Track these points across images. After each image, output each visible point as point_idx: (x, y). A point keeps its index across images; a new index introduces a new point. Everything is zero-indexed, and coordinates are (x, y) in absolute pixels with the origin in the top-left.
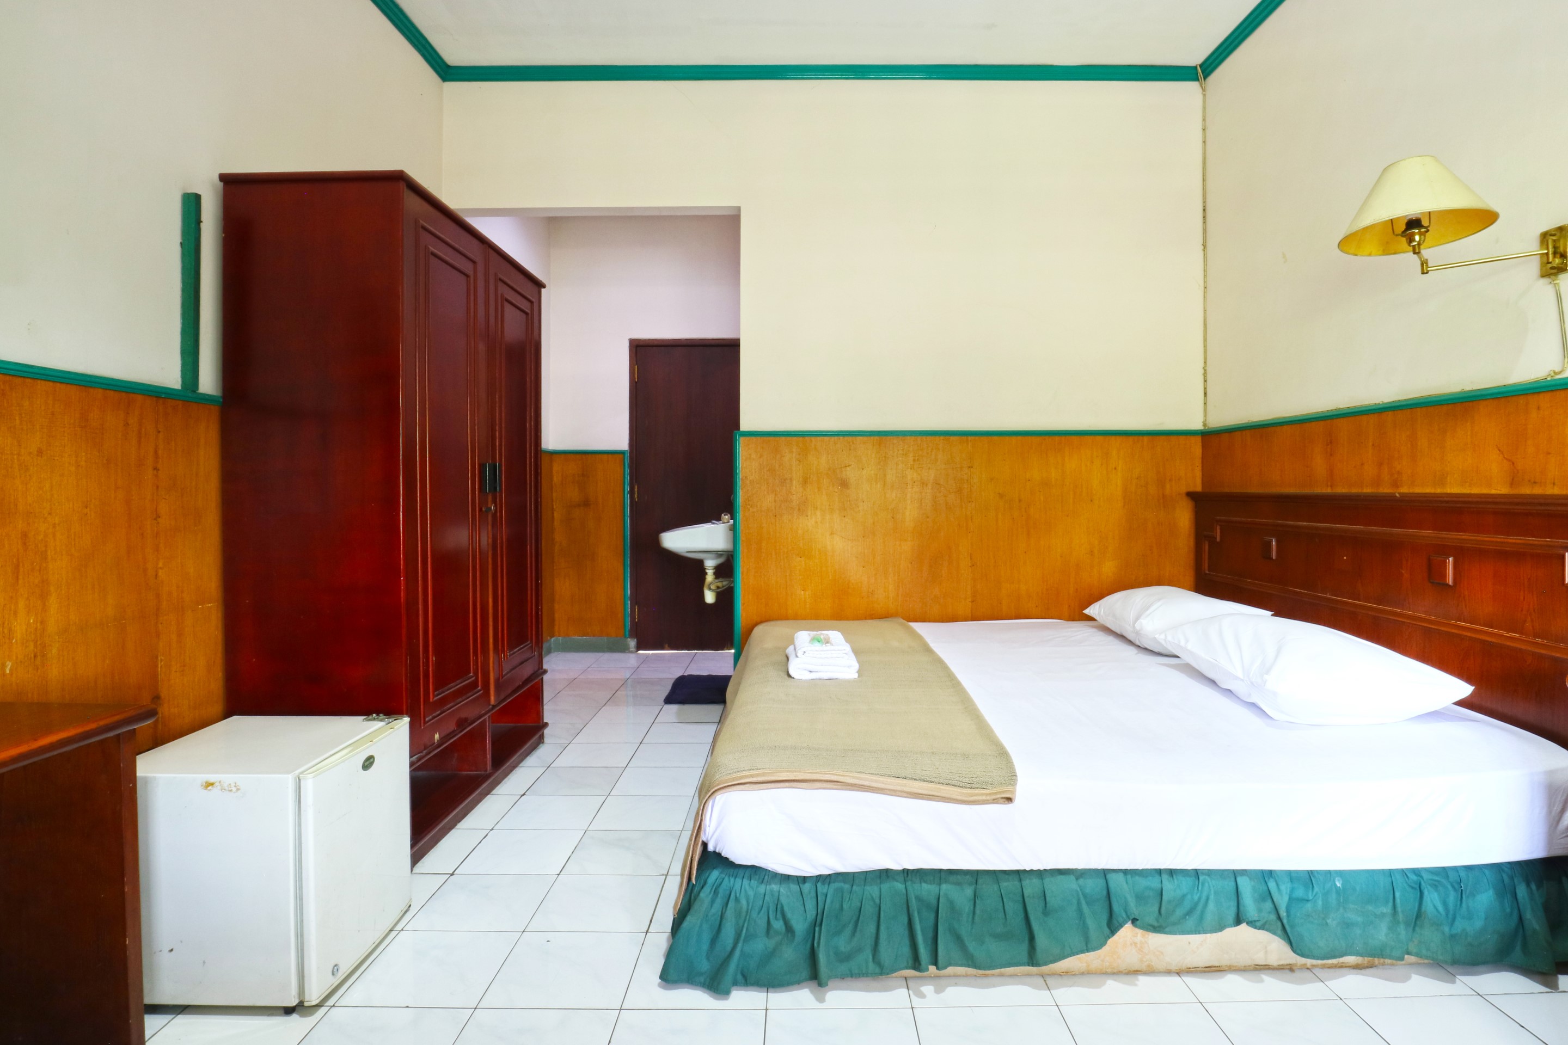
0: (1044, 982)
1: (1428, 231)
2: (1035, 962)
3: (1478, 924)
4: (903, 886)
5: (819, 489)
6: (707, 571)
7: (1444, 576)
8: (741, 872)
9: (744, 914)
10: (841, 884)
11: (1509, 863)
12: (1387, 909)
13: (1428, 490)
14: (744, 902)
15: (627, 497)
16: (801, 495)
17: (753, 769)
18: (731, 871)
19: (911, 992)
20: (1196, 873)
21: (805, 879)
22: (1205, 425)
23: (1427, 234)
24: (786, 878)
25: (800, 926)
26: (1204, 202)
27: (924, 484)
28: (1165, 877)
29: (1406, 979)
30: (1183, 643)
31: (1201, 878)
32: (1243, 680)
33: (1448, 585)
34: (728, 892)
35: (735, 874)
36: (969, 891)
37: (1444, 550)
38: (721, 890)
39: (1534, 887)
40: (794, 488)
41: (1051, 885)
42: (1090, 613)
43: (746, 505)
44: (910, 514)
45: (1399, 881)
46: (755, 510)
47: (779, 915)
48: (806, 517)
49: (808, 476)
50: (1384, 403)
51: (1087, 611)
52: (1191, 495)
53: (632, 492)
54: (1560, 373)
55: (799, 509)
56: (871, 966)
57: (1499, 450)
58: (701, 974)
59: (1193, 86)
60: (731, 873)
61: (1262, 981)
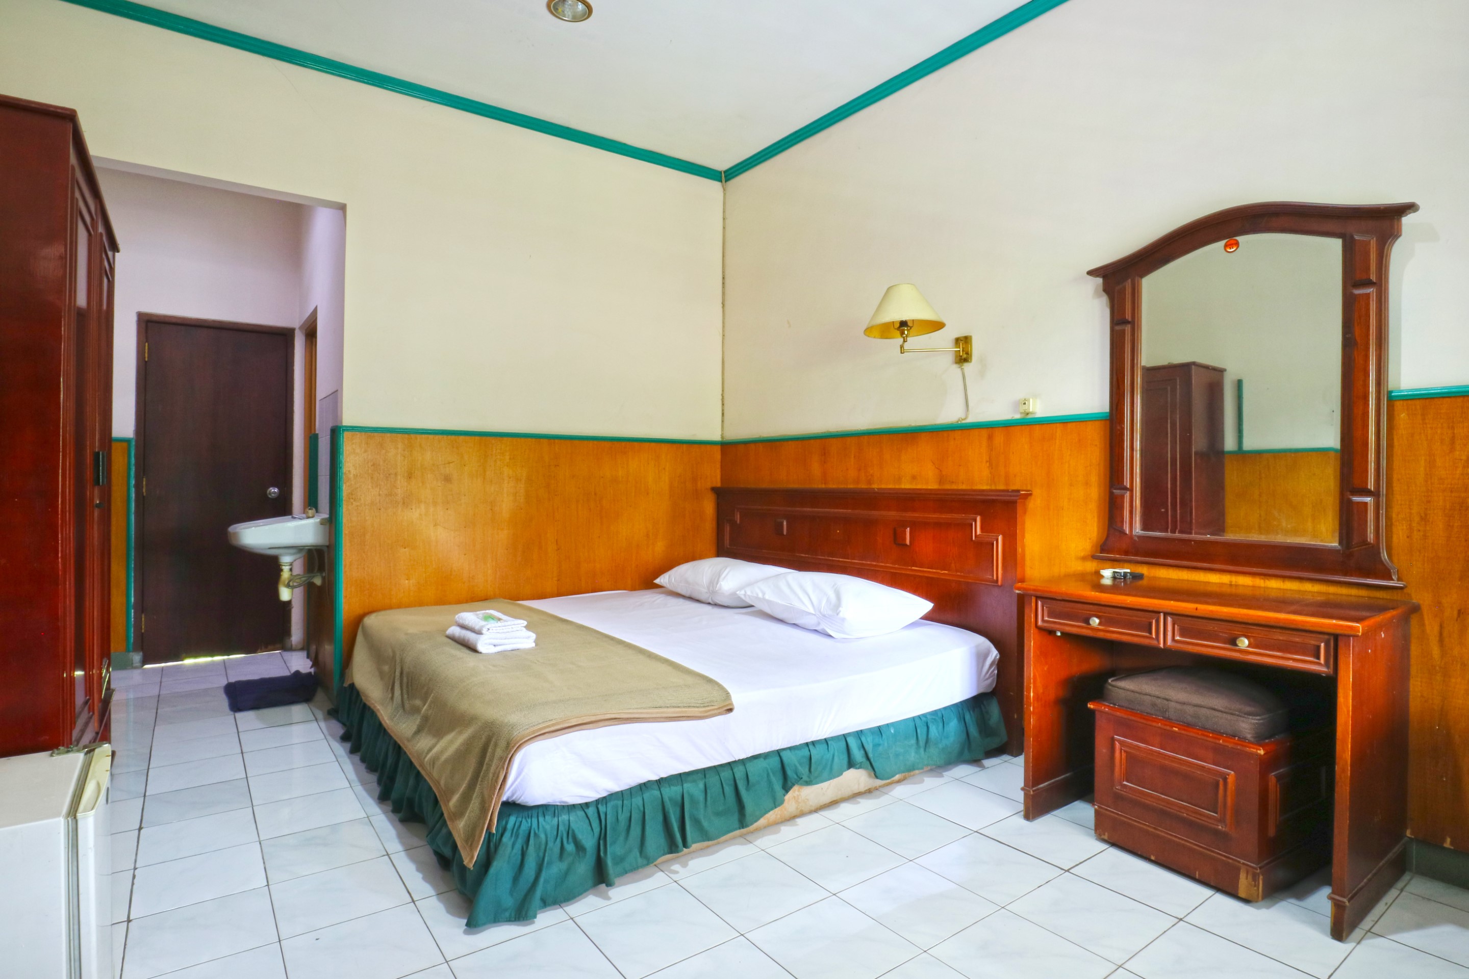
0: (745, 840)
1: (911, 329)
2: (744, 825)
3: (952, 739)
4: (659, 792)
5: (423, 483)
6: (283, 567)
7: (905, 539)
8: (535, 813)
9: (543, 847)
10: (616, 802)
11: (960, 702)
12: (913, 741)
13: (891, 486)
14: (543, 836)
15: (133, 490)
16: (405, 489)
17: (546, 721)
18: (526, 814)
19: (666, 872)
20: (826, 741)
21: (587, 805)
22: (722, 437)
23: (911, 331)
24: (573, 807)
25: (589, 843)
26: (723, 272)
27: (518, 480)
28: (811, 747)
29: (922, 781)
30: (760, 595)
31: (829, 743)
32: (815, 615)
33: (907, 545)
34: (527, 832)
35: (530, 815)
36: (701, 785)
37: (904, 524)
38: (521, 832)
39: (971, 712)
40: (399, 482)
41: (752, 768)
42: (661, 582)
43: (349, 498)
44: (506, 505)
45: (918, 723)
46: (358, 504)
47: (570, 839)
48: (411, 511)
49: (413, 472)
50: (861, 430)
51: (657, 581)
52: (714, 490)
53: (138, 486)
54: (965, 419)
55: (404, 503)
56: (640, 860)
57: (933, 463)
58: (506, 910)
59: (716, 185)
60: (527, 816)
61: (859, 803)
